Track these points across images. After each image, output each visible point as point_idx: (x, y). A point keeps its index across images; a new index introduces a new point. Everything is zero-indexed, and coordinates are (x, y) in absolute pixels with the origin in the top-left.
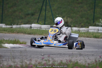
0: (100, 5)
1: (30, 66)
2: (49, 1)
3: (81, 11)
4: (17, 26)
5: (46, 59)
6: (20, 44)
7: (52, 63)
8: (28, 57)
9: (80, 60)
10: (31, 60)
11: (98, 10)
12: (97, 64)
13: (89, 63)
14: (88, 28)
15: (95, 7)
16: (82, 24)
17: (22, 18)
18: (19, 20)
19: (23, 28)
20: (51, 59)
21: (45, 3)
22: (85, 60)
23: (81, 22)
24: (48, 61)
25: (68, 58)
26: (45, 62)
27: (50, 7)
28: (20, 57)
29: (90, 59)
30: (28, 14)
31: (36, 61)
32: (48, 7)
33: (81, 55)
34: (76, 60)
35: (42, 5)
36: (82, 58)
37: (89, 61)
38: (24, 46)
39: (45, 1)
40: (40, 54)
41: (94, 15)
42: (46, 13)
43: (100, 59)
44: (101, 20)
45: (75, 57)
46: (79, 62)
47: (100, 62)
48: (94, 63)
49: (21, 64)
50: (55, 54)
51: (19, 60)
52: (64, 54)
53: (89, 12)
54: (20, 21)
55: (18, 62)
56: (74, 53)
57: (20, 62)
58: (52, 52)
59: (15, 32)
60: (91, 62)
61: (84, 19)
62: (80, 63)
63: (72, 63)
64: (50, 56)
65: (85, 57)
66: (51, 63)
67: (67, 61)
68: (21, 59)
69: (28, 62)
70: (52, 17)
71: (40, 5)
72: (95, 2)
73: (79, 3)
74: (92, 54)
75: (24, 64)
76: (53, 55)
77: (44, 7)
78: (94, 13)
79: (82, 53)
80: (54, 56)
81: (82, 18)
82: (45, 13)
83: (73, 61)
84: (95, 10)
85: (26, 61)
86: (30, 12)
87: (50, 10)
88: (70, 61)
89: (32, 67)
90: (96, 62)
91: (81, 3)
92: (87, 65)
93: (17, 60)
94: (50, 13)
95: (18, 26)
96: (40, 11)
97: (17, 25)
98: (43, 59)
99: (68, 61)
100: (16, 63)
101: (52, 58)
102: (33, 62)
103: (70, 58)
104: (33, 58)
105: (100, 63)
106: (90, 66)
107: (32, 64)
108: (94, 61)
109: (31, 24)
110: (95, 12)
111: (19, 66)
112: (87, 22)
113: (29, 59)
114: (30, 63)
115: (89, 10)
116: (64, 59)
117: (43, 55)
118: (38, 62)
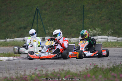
0: (88, 15)
1: (25, 76)
2: (40, 15)
3: (71, 22)
4: (10, 40)
5: (40, 70)
6: (14, 56)
7: (46, 73)
8: (22, 68)
9: (72, 69)
10: (25, 71)
11: (86, 20)
12: (88, 72)
13: (81, 71)
14: (78, 38)
15: (83, 18)
16: (73, 35)
17: (15, 32)
18: (12, 34)
19: (17, 41)
20: (44, 69)
21: (36, 17)
22: (77, 68)
23: (71, 33)
24: (41, 71)
25: (60, 68)
26: (39, 72)
27: (41, 20)
28: (15, 69)
29: (81, 68)
30: (21, 28)
31: (30, 72)
32: (39, 20)
33: (72, 64)
34: (68, 69)
35: (33, 18)
36: (74, 66)
37: (80, 69)
38: (19, 58)
39: (36, 15)
40: (34, 65)
41: (83, 25)
42: (38, 26)
43: (90, 67)
44: (89, 30)
45: (67, 66)
46: (71, 70)
47: (91, 69)
48: (85, 71)
49: (16, 75)
50: (48, 65)
51: (14, 71)
52: (56, 64)
53: (78, 23)
54: (14, 35)
55: (14, 74)
56: (65, 62)
57: (15, 74)
58: (45, 62)
59: (9, 46)
60: (82, 70)
61: (74, 30)
62: (72, 72)
63: (64, 72)
64: (44, 66)
65: (76, 65)
66: (44, 73)
67: (59, 70)
68: (16, 70)
69: (23, 73)
70: (44, 30)
71: (31, 18)
72: (83, 13)
73: (68, 15)
74: (83, 62)
75: (19, 75)
76: (46, 65)
77: (35, 21)
78: (83, 24)
79: (73, 62)
80: (48, 66)
81: (72, 29)
82: (36, 26)
83: (66, 70)
84: (84, 21)
85: (20, 72)
86: (22, 26)
87: (41, 23)
88: (63, 70)
89: (26, 77)
90: (87, 70)
91: (71, 15)
92: (78, 73)
93: (12, 72)
94: (42, 26)
95: (12, 40)
96: (32, 25)
97: (11, 38)
98: (36, 69)
99: (61, 70)
100: (11, 75)
101: (46, 68)
102: (27, 73)
103: (63, 67)
104: (28, 69)
105: (90, 71)
106: (82, 74)
107: (26, 75)
108: (85, 68)
109: (24, 37)
110: (84, 22)
111: (14, 77)
112: (77, 33)
113: (24, 70)
114: (24, 74)
115: (78, 21)
116: (57, 68)
117: (36, 66)
118: (32, 73)
